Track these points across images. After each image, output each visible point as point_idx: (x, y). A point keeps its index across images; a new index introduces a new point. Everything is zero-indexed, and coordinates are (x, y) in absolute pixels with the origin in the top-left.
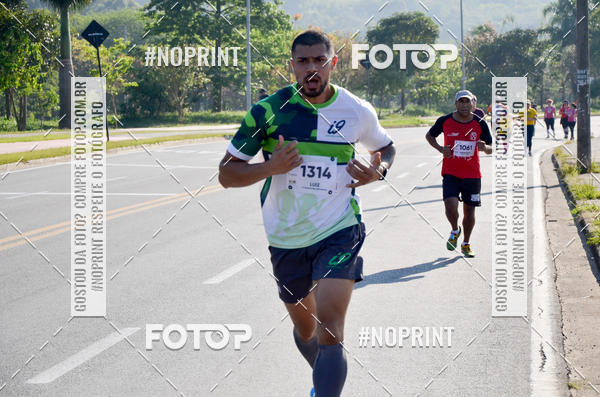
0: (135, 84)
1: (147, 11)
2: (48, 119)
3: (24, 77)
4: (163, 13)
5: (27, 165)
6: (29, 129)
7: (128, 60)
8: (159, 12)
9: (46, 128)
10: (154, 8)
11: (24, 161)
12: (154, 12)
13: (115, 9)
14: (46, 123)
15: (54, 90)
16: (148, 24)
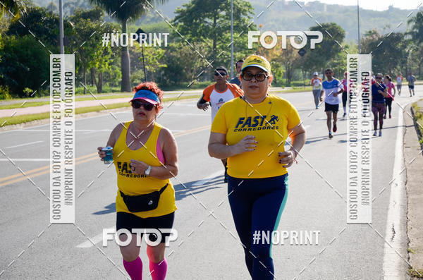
0: (165, 66)
1: (173, 23)
2: (116, 86)
3: (101, 61)
4: (182, 24)
5: (99, 113)
6: (104, 92)
7: (161, 51)
8: (180, 24)
9: (113, 91)
10: (177, 21)
11: (98, 111)
12: (177, 23)
13: (156, 22)
14: (114, 89)
15: (118, 70)
16: (174, 31)
